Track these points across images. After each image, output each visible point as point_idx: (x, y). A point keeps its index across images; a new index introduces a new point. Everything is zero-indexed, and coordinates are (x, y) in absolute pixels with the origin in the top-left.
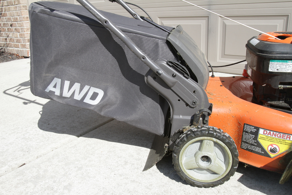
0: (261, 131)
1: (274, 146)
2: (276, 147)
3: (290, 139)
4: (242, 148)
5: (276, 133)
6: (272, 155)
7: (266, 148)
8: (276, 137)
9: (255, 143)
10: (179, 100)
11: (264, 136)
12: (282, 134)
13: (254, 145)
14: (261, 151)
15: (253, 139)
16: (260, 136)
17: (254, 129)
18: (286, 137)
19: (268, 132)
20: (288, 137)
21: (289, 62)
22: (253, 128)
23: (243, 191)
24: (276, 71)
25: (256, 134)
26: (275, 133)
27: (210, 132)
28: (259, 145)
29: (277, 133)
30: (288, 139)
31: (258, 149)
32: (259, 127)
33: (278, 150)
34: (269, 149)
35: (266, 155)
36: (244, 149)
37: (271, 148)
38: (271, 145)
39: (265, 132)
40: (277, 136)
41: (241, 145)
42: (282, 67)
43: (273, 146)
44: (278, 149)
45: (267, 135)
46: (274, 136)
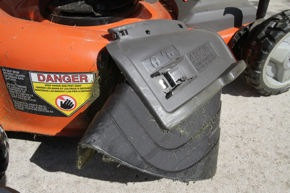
0: (34, 77)
1: (66, 98)
2: (69, 99)
3: (86, 81)
4: (18, 110)
5: (60, 76)
6: (68, 112)
7: (53, 103)
8: (63, 82)
9: (32, 98)
11: (43, 85)
12: (71, 76)
13: (31, 102)
14: (48, 109)
15: (27, 92)
16: (35, 85)
17: (20, 74)
18: (79, 80)
19: (46, 75)
20: (84, 79)
22: (18, 72)
25: (28, 82)
26: (58, 76)
28: (41, 101)
29: (62, 76)
30: (84, 81)
31: (41, 108)
32: (27, 70)
33: (74, 103)
34: (59, 105)
35: (57, 113)
36: (21, 110)
37: (61, 102)
38: (60, 97)
39: (41, 78)
40: (65, 81)
41: (14, 104)
43: (63, 99)
44: (72, 101)
45: (45, 82)
46: (58, 82)
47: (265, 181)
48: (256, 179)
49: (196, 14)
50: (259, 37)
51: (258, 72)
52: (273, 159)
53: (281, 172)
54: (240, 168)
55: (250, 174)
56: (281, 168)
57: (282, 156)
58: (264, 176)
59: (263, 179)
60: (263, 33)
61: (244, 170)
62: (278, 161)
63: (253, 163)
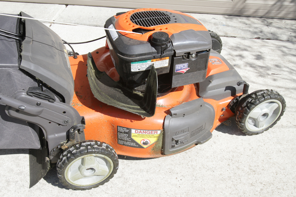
0: (133, 131)
1: (146, 140)
2: (147, 140)
3: (157, 133)
4: (120, 144)
5: (146, 131)
6: (145, 146)
7: (139, 142)
8: (146, 134)
9: (129, 140)
10: (50, 123)
11: (137, 135)
12: (150, 131)
13: (129, 141)
14: (136, 145)
15: (127, 137)
16: (132, 135)
17: (127, 129)
18: (154, 133)
19: (139, 131)
21: (148, 62)
22: (126, 129)
23: (127, 180)
24: (138, 71)
25: (129, 133)
26: (145, 131)
27: (89, 151)
28: (133, 141)
29: (147, 131)
30: (156, 133)
31: (132, 144)
32: (131, 128)
33: (149, 142)
34: (142, 143)
35: (140, 147)
36: (121, 144)
37: (143, 142)
38: (143, 140)
39: (137, 132)
40: (147, 133)
41: (118, 142)
42: (143, 67)
43: (144, 141)
44: (149, 141)
45: (138, 133)
46: (144, 133)
47: (241, 183)
48: (236, 181)
49: (209, 92)
50: (243, 106)
51: (243, 124)
52: (247, 172)
53: (250, 179)
54: (229, 176)
55: (233, 179)
56: (250, 177)
57: (252, 170)
58: (241, 180)
59: (240, 182)
60: (245, 104)
61: (231, 177)
62: (249, 173)
63: (236, 173)
